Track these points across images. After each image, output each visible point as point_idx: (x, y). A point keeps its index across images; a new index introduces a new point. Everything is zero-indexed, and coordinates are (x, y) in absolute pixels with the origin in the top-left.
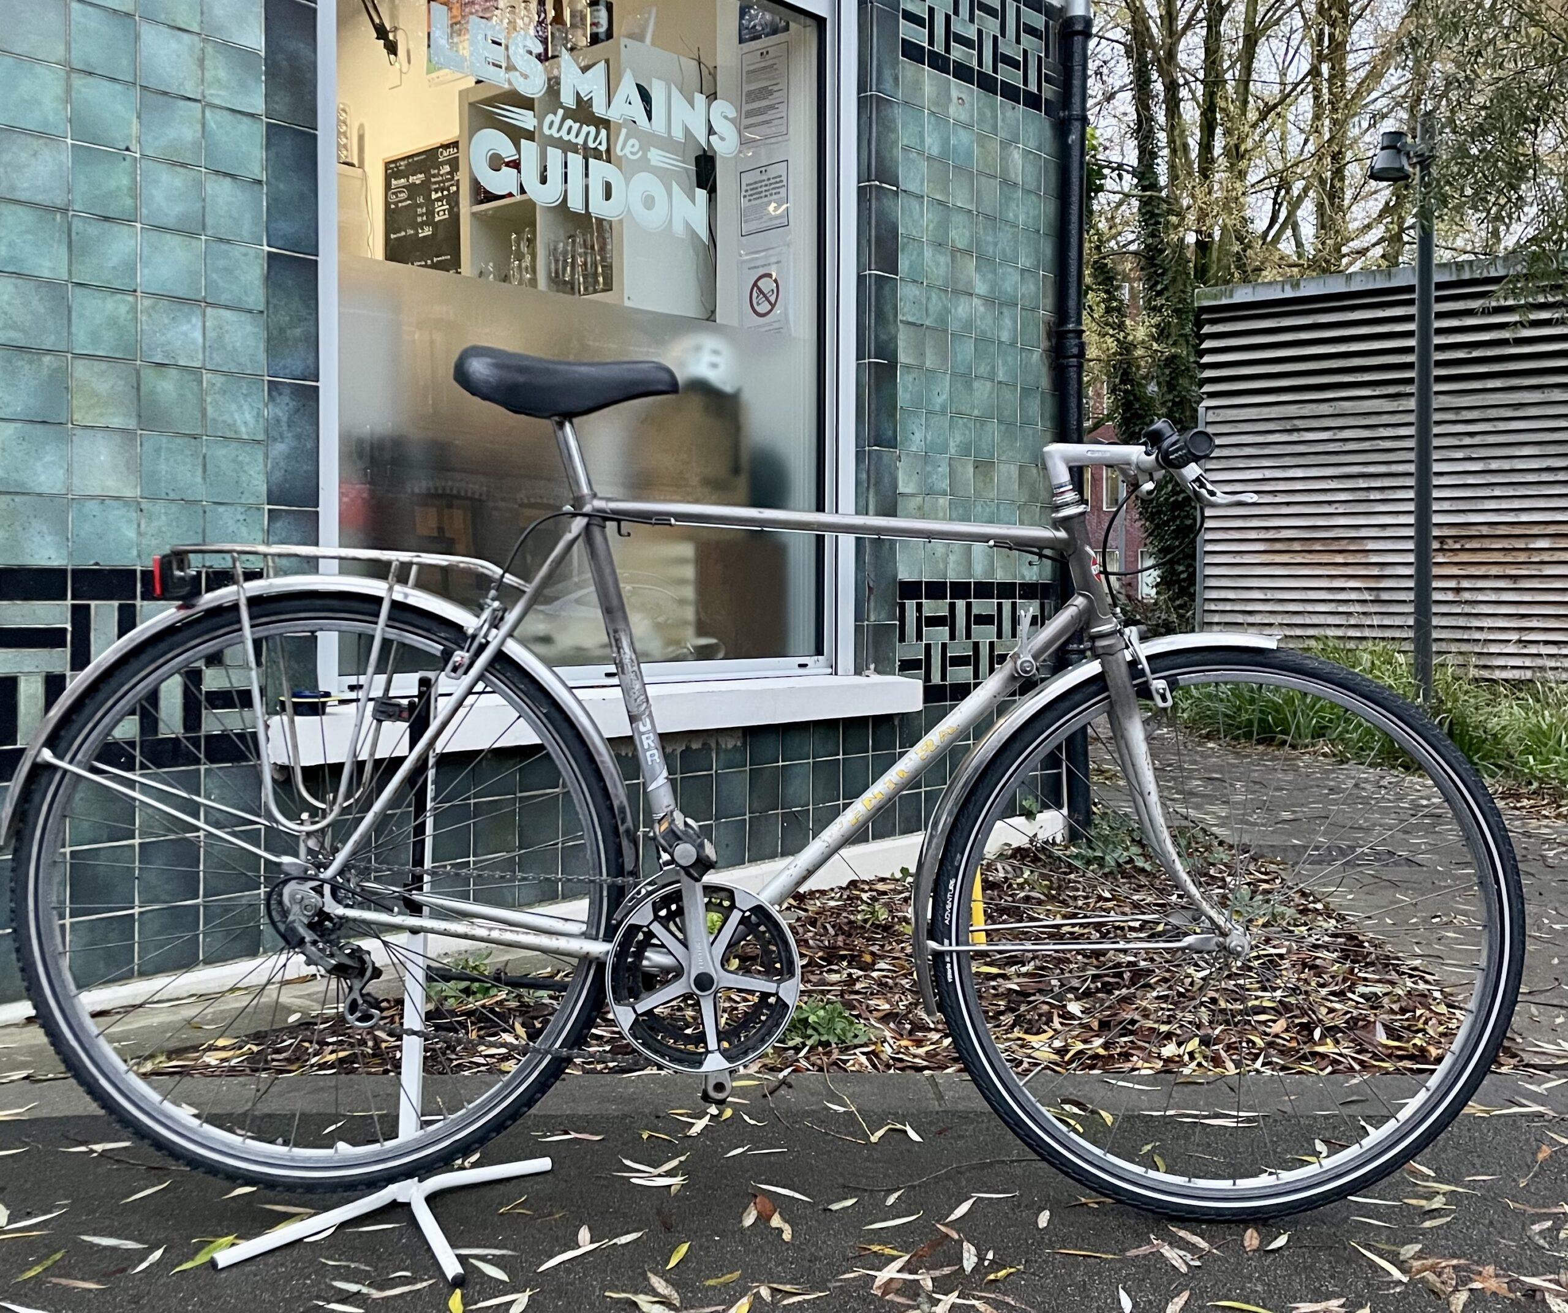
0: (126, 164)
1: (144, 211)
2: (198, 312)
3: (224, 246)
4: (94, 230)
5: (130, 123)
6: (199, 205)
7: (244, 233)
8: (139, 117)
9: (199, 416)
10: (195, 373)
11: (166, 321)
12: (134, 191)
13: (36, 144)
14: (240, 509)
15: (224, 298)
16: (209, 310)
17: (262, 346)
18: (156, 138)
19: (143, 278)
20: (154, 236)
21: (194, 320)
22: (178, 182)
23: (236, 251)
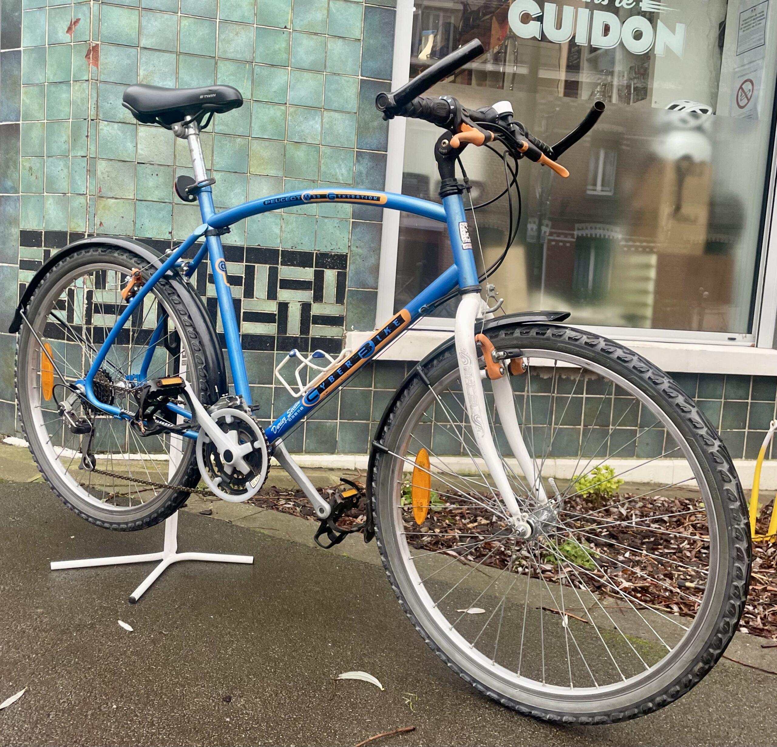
0: (284, 35)
1: (293, 61)
2: (319, 113)
3: (337, 78)
4: (265, 72)
5: (288, 13)
6: (324, 54)
7: (348, 69)
8: (292, 9)
9: (317, 170)
10: (315, 147)
11: (302, 119)
12: (288, 50)
13: (238, 28)
14: (337, 221)
15: (335, 105)
16: (325, 113)
17: (354, 132)
18: (302, 20)
19: (291, 96)
20: (298, 74)
21: (317, 118)
22: (312, 43)
23: (343, 80)
